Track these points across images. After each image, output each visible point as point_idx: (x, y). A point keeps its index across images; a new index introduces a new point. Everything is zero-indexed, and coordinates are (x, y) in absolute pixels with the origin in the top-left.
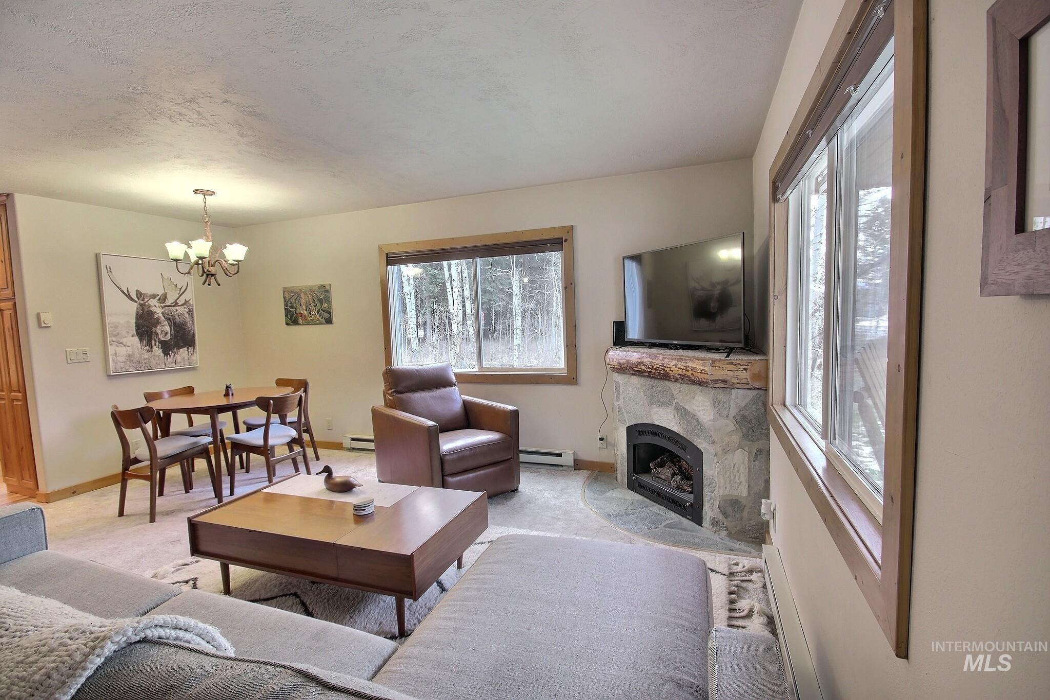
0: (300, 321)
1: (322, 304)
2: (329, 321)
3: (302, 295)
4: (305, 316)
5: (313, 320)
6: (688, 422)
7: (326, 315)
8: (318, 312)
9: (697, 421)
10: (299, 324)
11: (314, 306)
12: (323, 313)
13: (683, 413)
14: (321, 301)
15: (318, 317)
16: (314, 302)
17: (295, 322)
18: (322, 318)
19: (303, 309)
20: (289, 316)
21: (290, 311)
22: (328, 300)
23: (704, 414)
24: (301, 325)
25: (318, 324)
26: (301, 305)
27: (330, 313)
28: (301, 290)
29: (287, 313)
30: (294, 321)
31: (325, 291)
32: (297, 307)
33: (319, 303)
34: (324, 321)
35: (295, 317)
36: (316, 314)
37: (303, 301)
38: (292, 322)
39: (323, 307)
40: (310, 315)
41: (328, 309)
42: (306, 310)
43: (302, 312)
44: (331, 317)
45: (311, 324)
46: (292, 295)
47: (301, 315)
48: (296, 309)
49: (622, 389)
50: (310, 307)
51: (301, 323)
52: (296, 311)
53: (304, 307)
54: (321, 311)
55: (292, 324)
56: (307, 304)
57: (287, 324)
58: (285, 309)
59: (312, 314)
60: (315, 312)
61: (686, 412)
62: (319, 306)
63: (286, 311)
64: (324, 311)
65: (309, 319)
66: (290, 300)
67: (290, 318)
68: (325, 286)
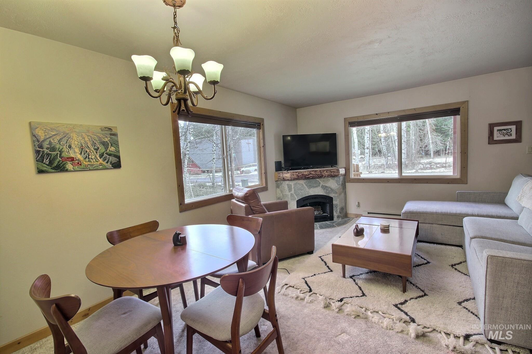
0: (69, 166)
1: (106, 148)
2: (117, 165)
3: (74, 135)
4: (79, 160)
5: (92, 165)
6: (327, 190)
7: (114, 160)
8: (101, 156)
9: (331, 189)
10: (67, 171)
11: (95, 149)
12: (108, 157)
13: (324, 187)
14: (105, 144)
15: (102, 162)
16: (94, 144)
17: (60, 168)
18: (107, 163)
19: (75, 152)
20: (46, 161)
21: (48, 155)
22: (116, 144)
23: (333, 186)
24: (71, 171)
26: (70, 147)
27: (119, 157)
29: (43, 157)
30: (56, 166)
31: (111, 134)
32: (63, 150)
33: (103, 146)
34: (111, 165)
35: (59, 162)
36: (99, 158)
37: (74, 144)
38: (51, 169)
39: (108, 151)
40: (87, 160)
41: (115, 154)
42: (81, 154)
43: (72, 155)
44: (120, 161)
45: (90, 170)
46: (53, 133)
47: (72, 159)
48: (61, 152)
49: (293, 187)
50: (88, 151)
51: (72, 169)
52: (60, 155)
53: (77, 150)
54: (105, 155)
55: (54, 171)
56: (82, 146)
57: (40, 171)
58: (37, 152)
59: (92, 158)
60: (96, 156)
61: (326, 187)
62: (102, 149)
63: (39, 155)
64: (110, 155)
65: (87, 163)
66: (48, 140)
67: (48, 163)
68: (110, 129)
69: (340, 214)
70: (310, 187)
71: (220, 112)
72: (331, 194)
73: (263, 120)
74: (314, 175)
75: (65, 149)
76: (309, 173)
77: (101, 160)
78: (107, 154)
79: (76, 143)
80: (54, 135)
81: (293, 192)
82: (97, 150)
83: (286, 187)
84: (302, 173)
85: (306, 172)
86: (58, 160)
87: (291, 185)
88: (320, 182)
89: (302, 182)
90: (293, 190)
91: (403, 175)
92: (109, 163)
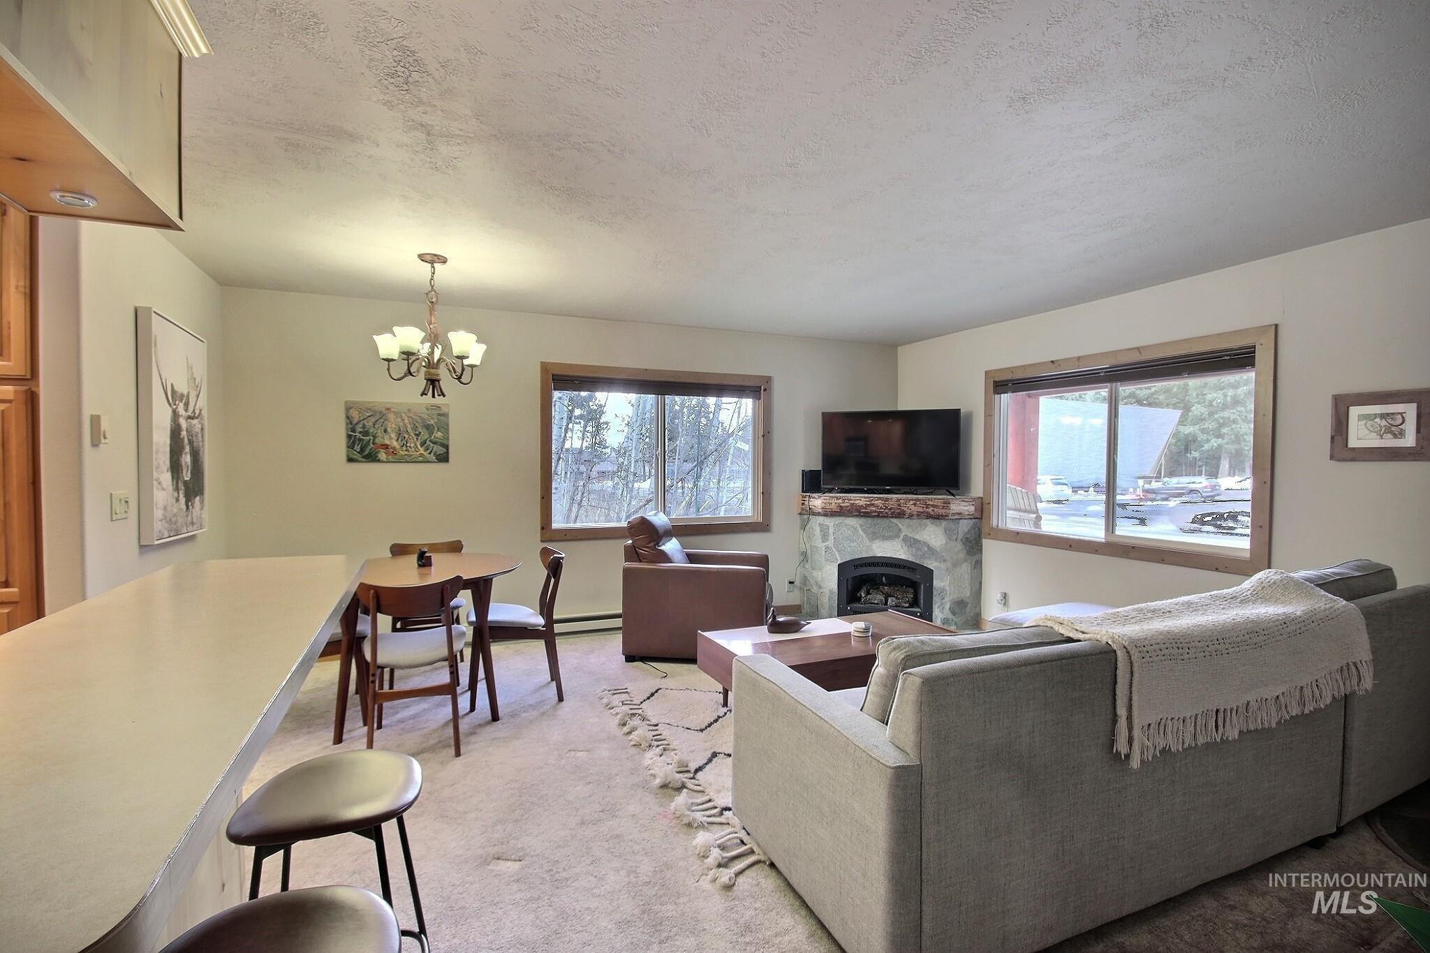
0: (382, 455)
1: (431, 434)
2: (444, 458)
3: (391, 416)
4: (394, 448)
5: (410, 456)
6: (918, 549)
7: (440, 450)
8: (423, 444)
9: (929, 547)
10: (379, 461)
11: (416, 435)
12: (432, 445)
13: (911, 542)
14: (428, 428)
15: (423, 452)
16: (415, 428)
17: (372, 458)
18: (430, 453)
19: (391, 438)
20: (358, 448)
21: (360, 440)
22: (445, 428)
23: (935, 541)
24: (383, 462)
25: (420, 462)
26: (385, 431)
27: (447, 447)
28: (388, 409)
29: (354, 443)
30: (368, 455)
31: (439, 415)
32: (377, 435)
33: (426, 431)
34: (434, 458)
35: (371, 450)
36: (419, 447)
37: (391, 426)
38: (362, 457)
39: (433, 437)
40: (404, 448)
41: (442, 441)
42: (397, 440)
43: (387, 442)
44: (447, 453)
45: (406, 462)
46: (368, 414)
47: (386, 447)
48: (375, 437)
49: (831, 530)
50: (407, 436)
51: (385, 460)
52: (374, 440)
53: (393, 435)
54: (428, 443)
55: (364, 460)
56: (400, 431)
57: (350, 460)
58: (349, 437)
59: (410, 447)
60: (415, 444)
61: (916, 541)
62: (425, 435)
63: (351, 439)
64: (435, 443)
65: (403, 453)
66: (362, 423)
67: (358, 450)
68: (439, 407)
69: (951, 616)
70: (874, 536)
71: (646, 370)
72: (929, 562)
73: (768, 380)
74: (881, 508)
75: (380, 433)
76: (868, 503)
77: (422, 450)
78: (430, 441)
79: (394, 426)
80: (369, 416)
81: (830, 542)
82: (417, 435)
83: (818, 529)
84: (851, 502)
85: (863, 499)
86: (370, 447)
87: (828, 527)
88: (901, 526)
89: (852, 521)
90: (831, 538)
91: (1118, 532)
92: (432, 454)
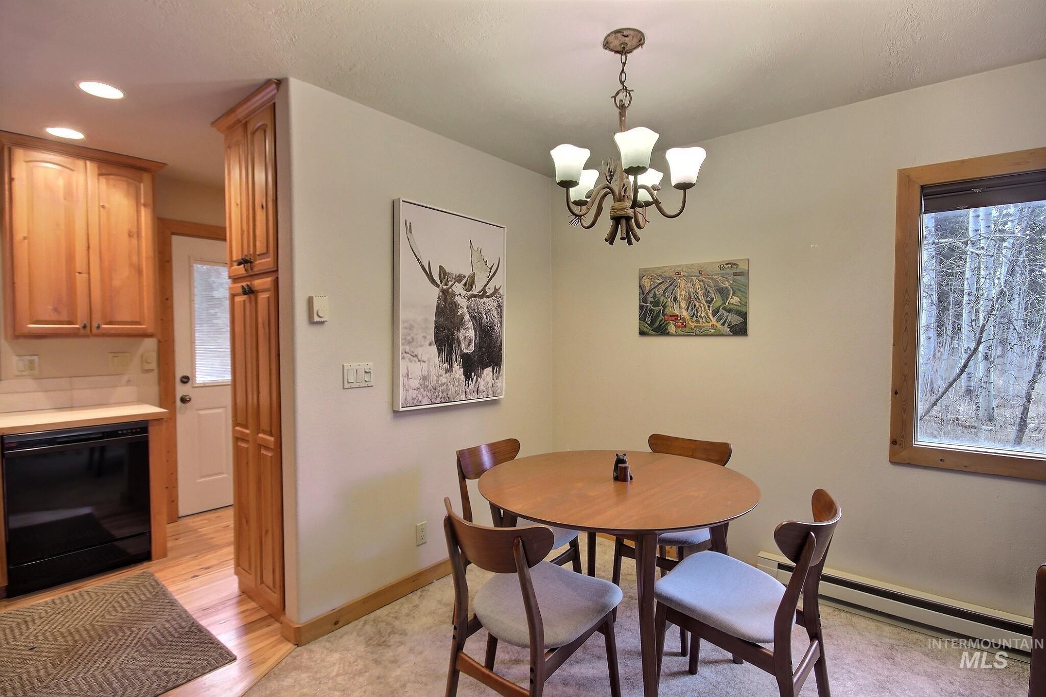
0: (672, 328)
1: (725, 298)
2: (740, 330)
3: (681, 282)
4: (684, 319)
5: (700, 328)
7: (735, 319)
8: (715, 313)
10: (668, 334)
11: (707, 302)
12: (726, 314)
14: (723, 293)
15: (715, 323)
16: (706, 294)
17: (661, 331)
18: (723, 324)
19: (680, 308)
20: (648, 320)
21: (651, 311)
22: (742, 290)
24: (672, 335)
25: (712, 335)
26: (675, 299)
27: (744, 316)
28: (678, 273)
29: (645, 314)
30: (657, 327)
31: (735, 274)
32: (667, 304)
33: (719, 296)
34: (729, 330)
35: (660, 322)
36: (711, 316)
37: (681, 293)
38: (652, 330)
39: (727, 304)
40: (694, 319)
41: (738, 308)
42: (687, 309)
43: (677, 312)
44: (745, 323)
45: (696, 335)
46: (659, 282)
47: (675, 317)
48: (664, 307)
50: (697, 304)
51: (674, 333)
52: (663, 311)
53: (683, 304)
54: (721, 311)
55: (654, 333)
56: (690, 298)
57: (642, 333)
58: (641, 307)
59: (701, 317)
60: (707, 314)
62: (717, 301)
63: (642, 311)
64: (729, 311)
65: (693, 325)
66: (653, 292)
67: (649, 322)
68: (735, 264)
75: (670, 303)
77: (714, 320)
78: (724, 309)
79: (683, 293)
80: (659, 284)
82: (709, 302)
86: (660, 319)
92: (726, 325)
